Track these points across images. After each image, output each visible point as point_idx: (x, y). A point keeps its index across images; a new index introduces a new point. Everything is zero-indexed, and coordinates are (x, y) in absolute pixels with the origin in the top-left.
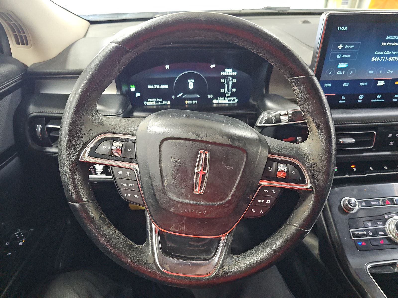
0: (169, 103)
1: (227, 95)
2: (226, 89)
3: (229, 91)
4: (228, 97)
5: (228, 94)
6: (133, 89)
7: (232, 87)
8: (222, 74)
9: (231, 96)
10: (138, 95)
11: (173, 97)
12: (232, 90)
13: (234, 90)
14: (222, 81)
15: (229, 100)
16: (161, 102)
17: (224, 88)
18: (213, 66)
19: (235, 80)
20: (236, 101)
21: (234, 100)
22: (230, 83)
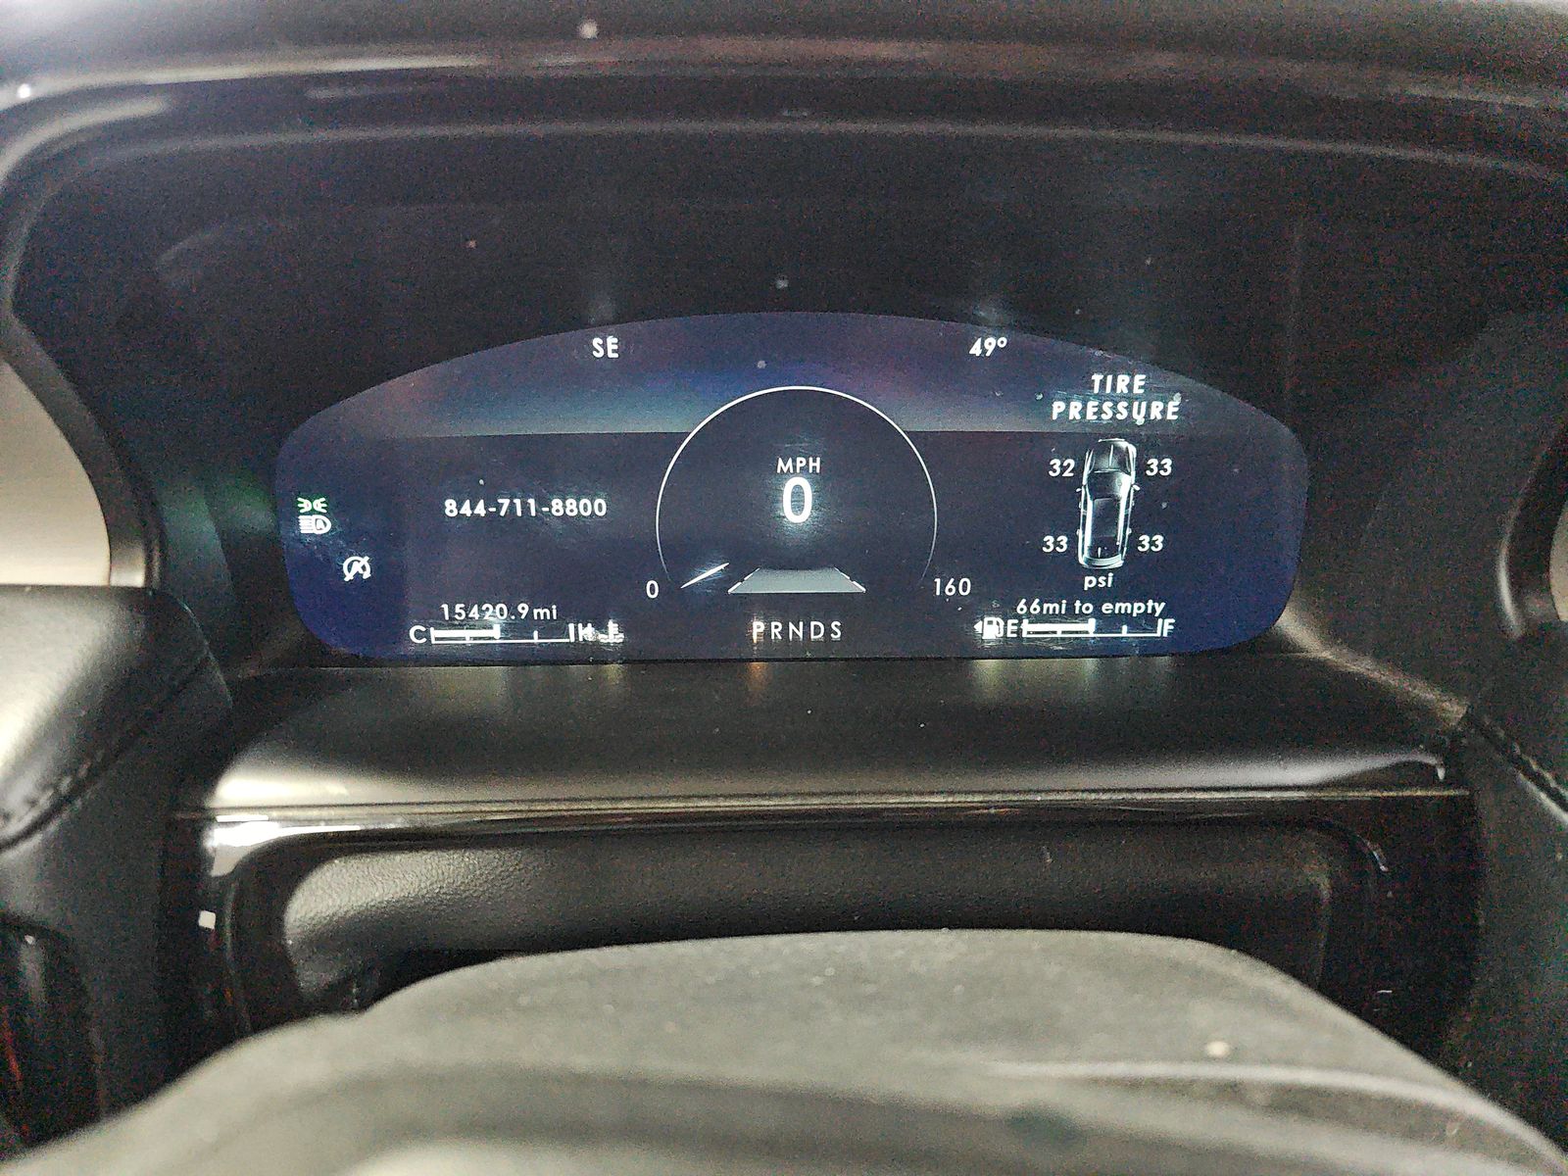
0: (613, 634)
1: (1089, 582)
2: (1086, 537)
3: (1111, 551)
4: (1098, 596)
5: (1099, 572)
6: (313, 521)
7: (1141, 520)
8: (1068, 410)
9: (1128, 585)
10: (357, 567)
11: (652, 589)
12: (1134, 542)
13: (1153, 543)
14: (1060, 466)
15: (1109, 622)
16: (549, 628)
17: (1070, 525)
18: (984, 346)
19: (1162, 466)
20: (1165, 627)
21: (1149, 620)
22: (1125, 485)
